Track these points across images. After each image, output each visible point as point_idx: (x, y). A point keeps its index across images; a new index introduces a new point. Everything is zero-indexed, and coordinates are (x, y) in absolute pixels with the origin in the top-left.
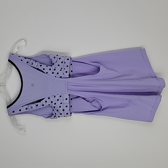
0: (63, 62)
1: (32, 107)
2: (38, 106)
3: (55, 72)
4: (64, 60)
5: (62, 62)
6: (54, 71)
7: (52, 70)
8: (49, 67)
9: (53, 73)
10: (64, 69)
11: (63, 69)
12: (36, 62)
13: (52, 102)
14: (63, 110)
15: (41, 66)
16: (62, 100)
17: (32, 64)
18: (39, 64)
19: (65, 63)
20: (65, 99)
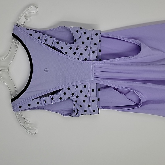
0: (90, 39)
1: (45, 101)
2: (54, 99)
3: (78, 52)
4: (90, 35)
5: (88, 39)
6: (76, 51)
7: (74, 50)
8: (70, 45)
9: (75, 53)
10: (91, 48)
11: (89, 48)
12: (51, 37)
13: (73, 94)
14: (89, 106)
15: (58, 43)
16: (87, 92)
17: (46, 40)
18: (55, 40)
19: (92, 39)
20: (90, 91)
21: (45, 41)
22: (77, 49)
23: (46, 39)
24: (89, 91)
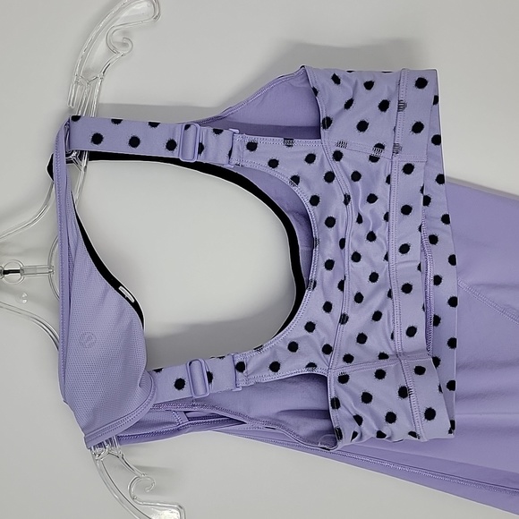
0: (393, 106)
1: (210, 376)
2: (249, 368)
3: (343, 170)
4: (393, 88)
5: (384, 106)
6: (335, 167)
7: (325, 163)
8: (304, 146)
9: (330, 177)
10: (397, 149)
11: (389, 148)
12: (218, 132)
13: (327, 349)
15: (252, 147)
16: (386, 337)
17: (201, 148)
18: (238, 138)
19: (402, 106)
20: (401, 334)
21: (200, 152)
22: (338, 156)
23: (201, 145)
24: (395, 336)
